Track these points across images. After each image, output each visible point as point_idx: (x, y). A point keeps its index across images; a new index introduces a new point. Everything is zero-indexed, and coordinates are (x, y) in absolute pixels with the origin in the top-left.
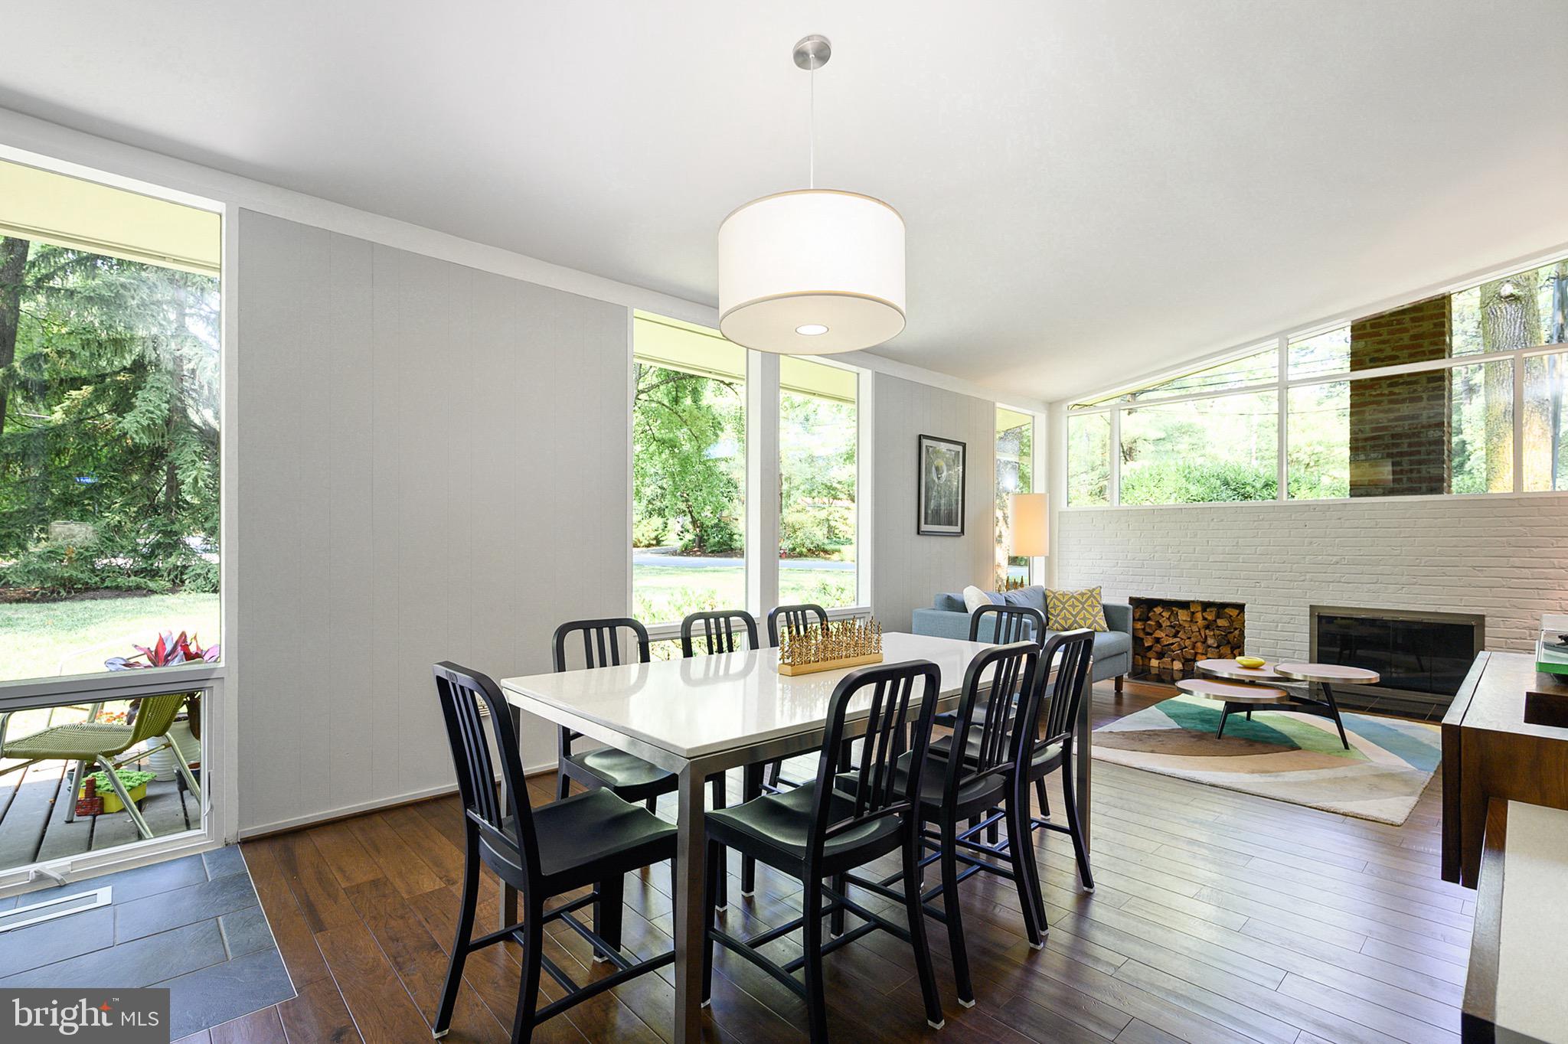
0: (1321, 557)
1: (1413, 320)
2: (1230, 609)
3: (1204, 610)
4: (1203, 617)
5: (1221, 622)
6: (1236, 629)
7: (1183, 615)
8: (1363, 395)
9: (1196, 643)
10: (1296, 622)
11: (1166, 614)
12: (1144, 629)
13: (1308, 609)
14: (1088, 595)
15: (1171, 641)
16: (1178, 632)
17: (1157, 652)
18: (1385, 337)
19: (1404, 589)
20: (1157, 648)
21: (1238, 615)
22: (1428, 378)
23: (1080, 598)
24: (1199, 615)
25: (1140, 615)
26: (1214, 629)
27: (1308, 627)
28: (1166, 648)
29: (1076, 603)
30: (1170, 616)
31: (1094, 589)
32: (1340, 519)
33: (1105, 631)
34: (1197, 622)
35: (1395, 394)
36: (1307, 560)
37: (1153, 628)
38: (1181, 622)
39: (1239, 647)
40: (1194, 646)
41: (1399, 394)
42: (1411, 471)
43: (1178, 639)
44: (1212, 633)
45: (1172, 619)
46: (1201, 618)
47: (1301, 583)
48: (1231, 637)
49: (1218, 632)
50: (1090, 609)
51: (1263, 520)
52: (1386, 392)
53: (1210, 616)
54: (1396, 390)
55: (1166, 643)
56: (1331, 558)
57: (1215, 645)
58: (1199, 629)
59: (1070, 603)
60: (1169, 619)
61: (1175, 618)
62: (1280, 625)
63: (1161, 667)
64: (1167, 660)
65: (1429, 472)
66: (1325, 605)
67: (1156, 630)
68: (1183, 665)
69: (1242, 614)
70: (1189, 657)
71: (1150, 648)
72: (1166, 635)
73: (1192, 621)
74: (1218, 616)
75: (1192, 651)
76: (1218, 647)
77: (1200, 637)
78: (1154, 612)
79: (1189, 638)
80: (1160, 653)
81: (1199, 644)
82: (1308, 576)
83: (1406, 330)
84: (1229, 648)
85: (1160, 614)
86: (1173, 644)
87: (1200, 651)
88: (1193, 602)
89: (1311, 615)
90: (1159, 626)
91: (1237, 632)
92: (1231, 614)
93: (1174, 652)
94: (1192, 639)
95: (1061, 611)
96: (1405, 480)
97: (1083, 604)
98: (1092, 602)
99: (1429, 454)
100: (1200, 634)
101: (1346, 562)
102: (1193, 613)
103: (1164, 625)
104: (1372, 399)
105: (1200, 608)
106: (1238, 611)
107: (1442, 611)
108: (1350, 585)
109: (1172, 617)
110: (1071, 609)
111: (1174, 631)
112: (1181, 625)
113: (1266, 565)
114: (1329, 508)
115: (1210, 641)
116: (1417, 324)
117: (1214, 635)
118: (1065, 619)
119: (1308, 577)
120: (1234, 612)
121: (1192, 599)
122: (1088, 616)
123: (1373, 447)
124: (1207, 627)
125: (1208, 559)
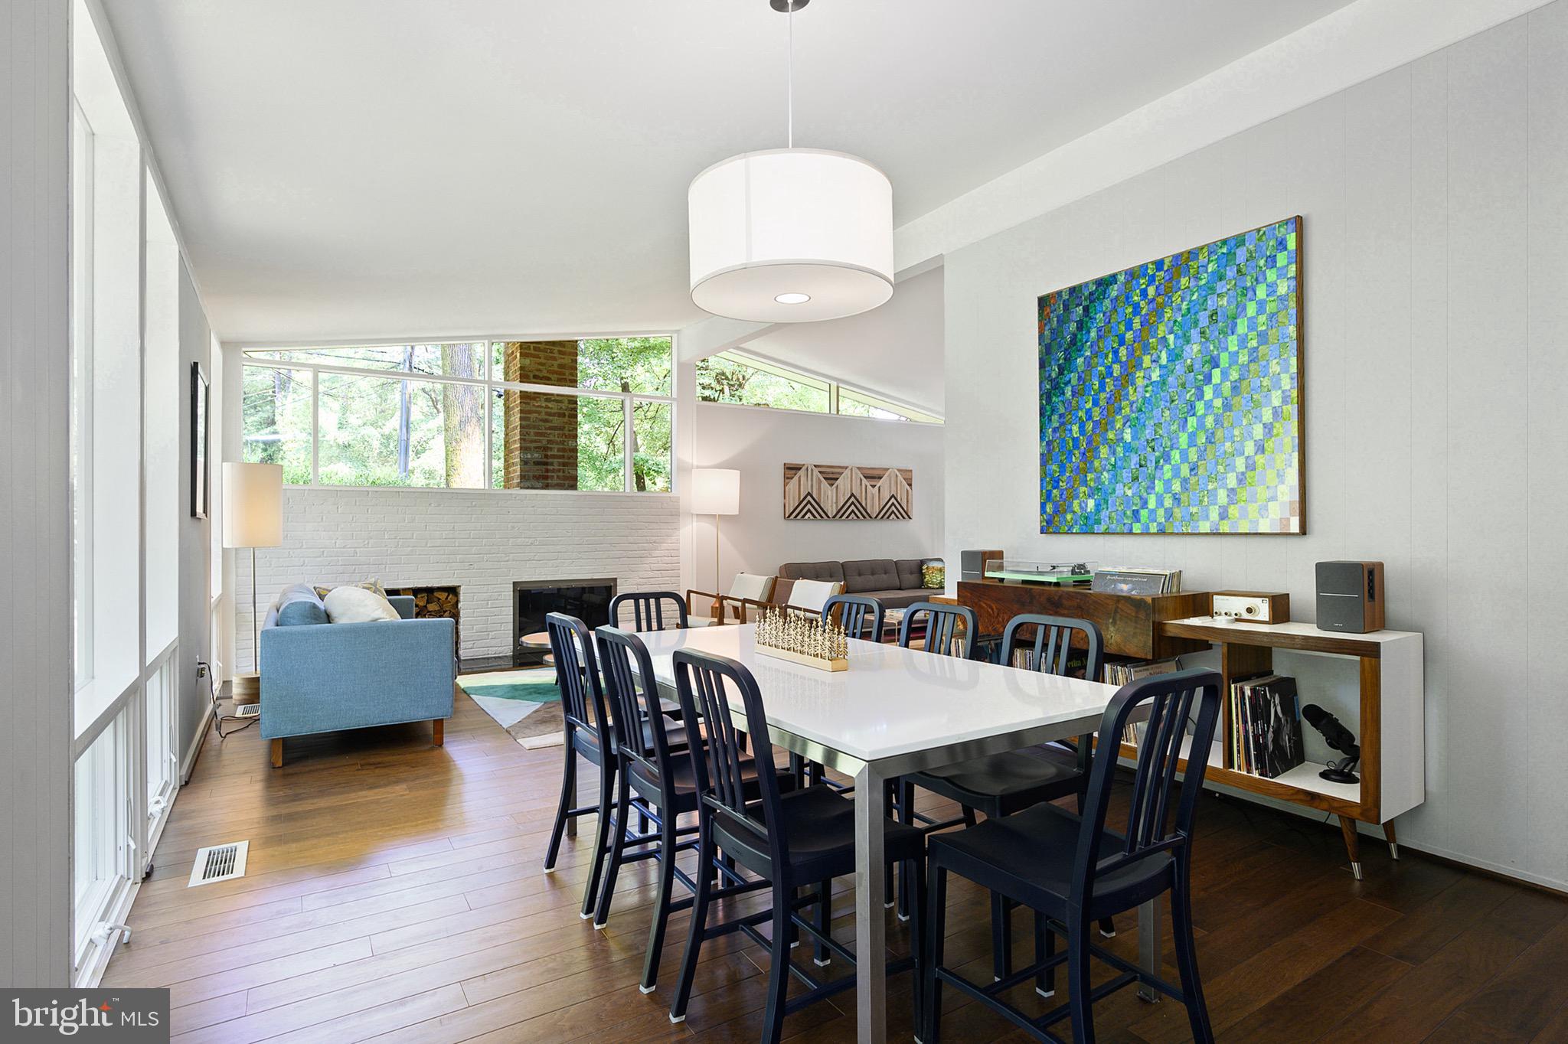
0: (521, 539)
1: (560, 352)
2: (439, 593)
3: (416, 597)
5: (432, 607)
8: (529, 404)
10: (503, 598)
13: (512, 585)
18: (542, 360)
21: (447, 598)
22: (569, 400)
27: (512, 601)
32: (533, 507)
35: (549, 408)
36: (510, 542)
41: (552, 408)
42: (559, 470)
47: (506, 563)
51: (475, 506)
52: (544, 405)
53: (422, 602)
54: (550, 405)
56: (527, 540)
62: (490, 602)
65: (569, 473)
66: (524, 580)
74: (430, 601)
83: (555, 359)
89: (514, 591)
92: (440, 597)
96: (555, 477)
99: (569, 458)
101: (538, 543)
104: (534, 409)
106: (447, 594)
107: (592, 578)
108: (541, 562)
113: (479, 547)
114: (526, 498)
116: (562, 356)
119: (511, 557)
120: (443, 596)
123: (536, 448)
124: (418, 614)
125: (427, 544)
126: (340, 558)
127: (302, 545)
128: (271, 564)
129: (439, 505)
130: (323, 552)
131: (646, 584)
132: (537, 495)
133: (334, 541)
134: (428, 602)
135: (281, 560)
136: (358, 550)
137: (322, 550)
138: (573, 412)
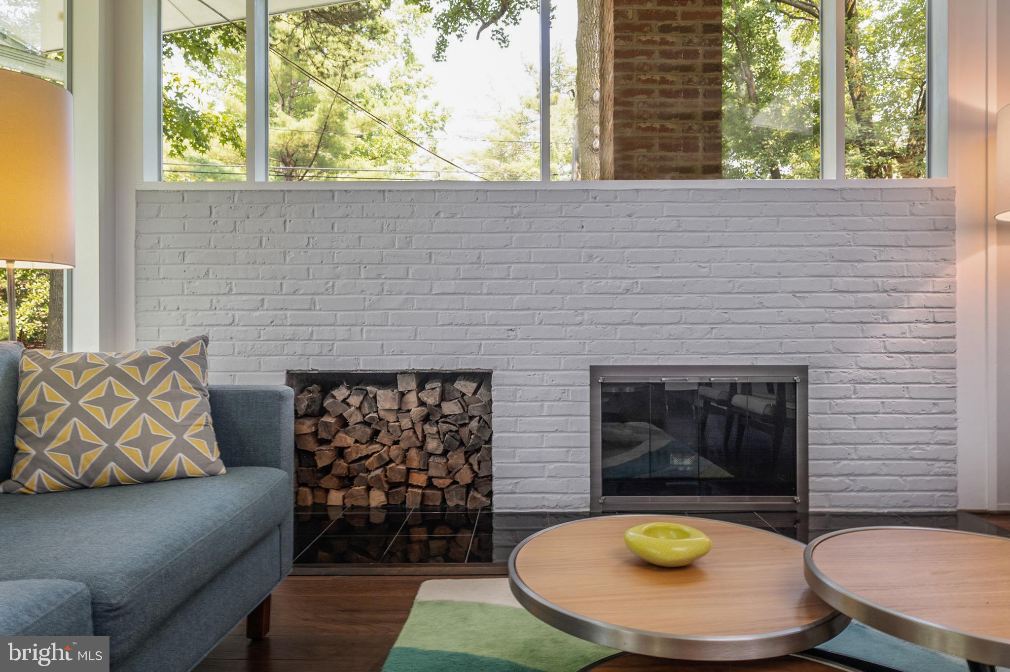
0: (605, 281)
2: (463, 383)
3: (421, 387)
4: (419, 399)
5: (451, 408)
6: (471, 418)
7: (386, 399)
9: (407, 450)
10: (570, 399)
11: (355, 400)
12: (315, 433)
13: (588, 373)
14: (163, 364)
15: (365, 450)
16: (376, 433)
17: (339, 477)
19: (714, 331)
20: (341, 467)
21: (475, 393)
23: (134, 373)
24: (412, 398)
25: (308, 406)
26: (437, 422)
27: (588, 404)
28: (355, 465)
29: (121, 390)
30: (361, 403)
31: (183, 346)
33: (213, 475)
34: (409, 411)
36: (584, 286)
37: (333, 429)
38: (382, 413)
39: (478, 450)
40: (405, 457)
43: (377, 447)
44: (435, 429)
45: (366, 410)
46: (416, 404)
47: (577, 328)
48: (464, 432)
49: (444, 427)
50: (166, 408)
51: (519, 215)
53: (431, 397)
55: (355, 456)
56: (618, 282)
57: (440, 451)
58: (413, 423)
59: (100, 391)
60: (359, 408)
61: (371, 407)
62: (546, 404)
63: (348, 505)
64: (359, 489)
66: (611, 363)
67: (338, 431)
68: (387, 494)
69: (482, 390)
70: (398, 478)
71: (327, 470)
72: (356, 441)
73: (401, 410)
74: (444, 397)
75: (402, 467)
76: (445, 453)
77: (414, 439)
78: (334, 397)
79: (396, 443)
80: (347, 477)
81: (413, 453)
82: (587, 315)
84: (462, 454)
85: (344, 401)
86: (368, 457)
87: (415, 464)
88: (403, 373)
89: (592, 385)
90: (343, 423)
91: (474, 424)
92: (464, 390)
93: (368, 471)
94: (403, 445)
95: (62, 421)
97: (142, 391)
98: (175, 385)
100: (415, 432)
101: (639, 290)
102: (402, 394)
103: (352, 421)
105: (413, 385)
106: (475, 385)
107: (759, 364)
108: (646, 328)
109: (366, 404)
110: (98, 413)
111: (369, 431)
112: (381, 419)
113: (525, 296)
114: (616, 197)
115: (432, 445)
117: (438, 432)
118: (74, 448)
119: (586, 317)
120: (466, 387)
121: (404, 368)
122: (156, 428)
124: (426, 419)
125: (431, 290)
126: (289, 313)
127: (231, 289)
128: (184, 321)
129: (453, 216)
130: (263, 300)
131: (873, 381)
132: (637, 190)
133: (278, 282)
134: (443, 398)
135: (200, 313)
136: (316, 298)
137: (260, 297)
138: (713, 87)
